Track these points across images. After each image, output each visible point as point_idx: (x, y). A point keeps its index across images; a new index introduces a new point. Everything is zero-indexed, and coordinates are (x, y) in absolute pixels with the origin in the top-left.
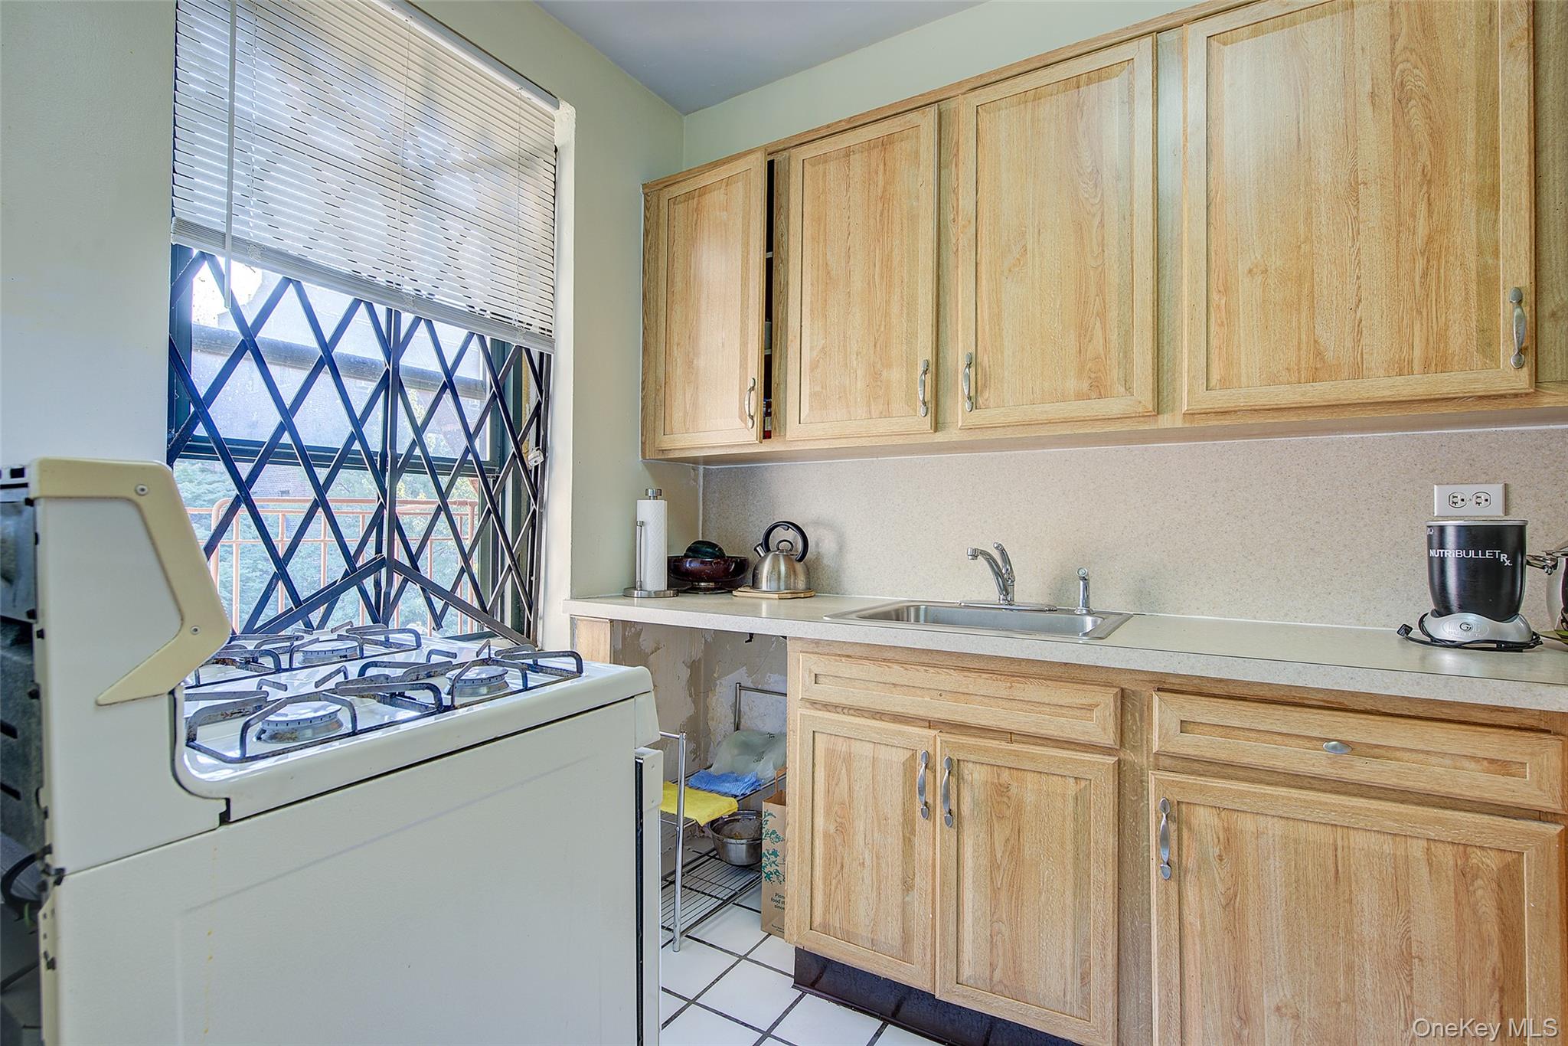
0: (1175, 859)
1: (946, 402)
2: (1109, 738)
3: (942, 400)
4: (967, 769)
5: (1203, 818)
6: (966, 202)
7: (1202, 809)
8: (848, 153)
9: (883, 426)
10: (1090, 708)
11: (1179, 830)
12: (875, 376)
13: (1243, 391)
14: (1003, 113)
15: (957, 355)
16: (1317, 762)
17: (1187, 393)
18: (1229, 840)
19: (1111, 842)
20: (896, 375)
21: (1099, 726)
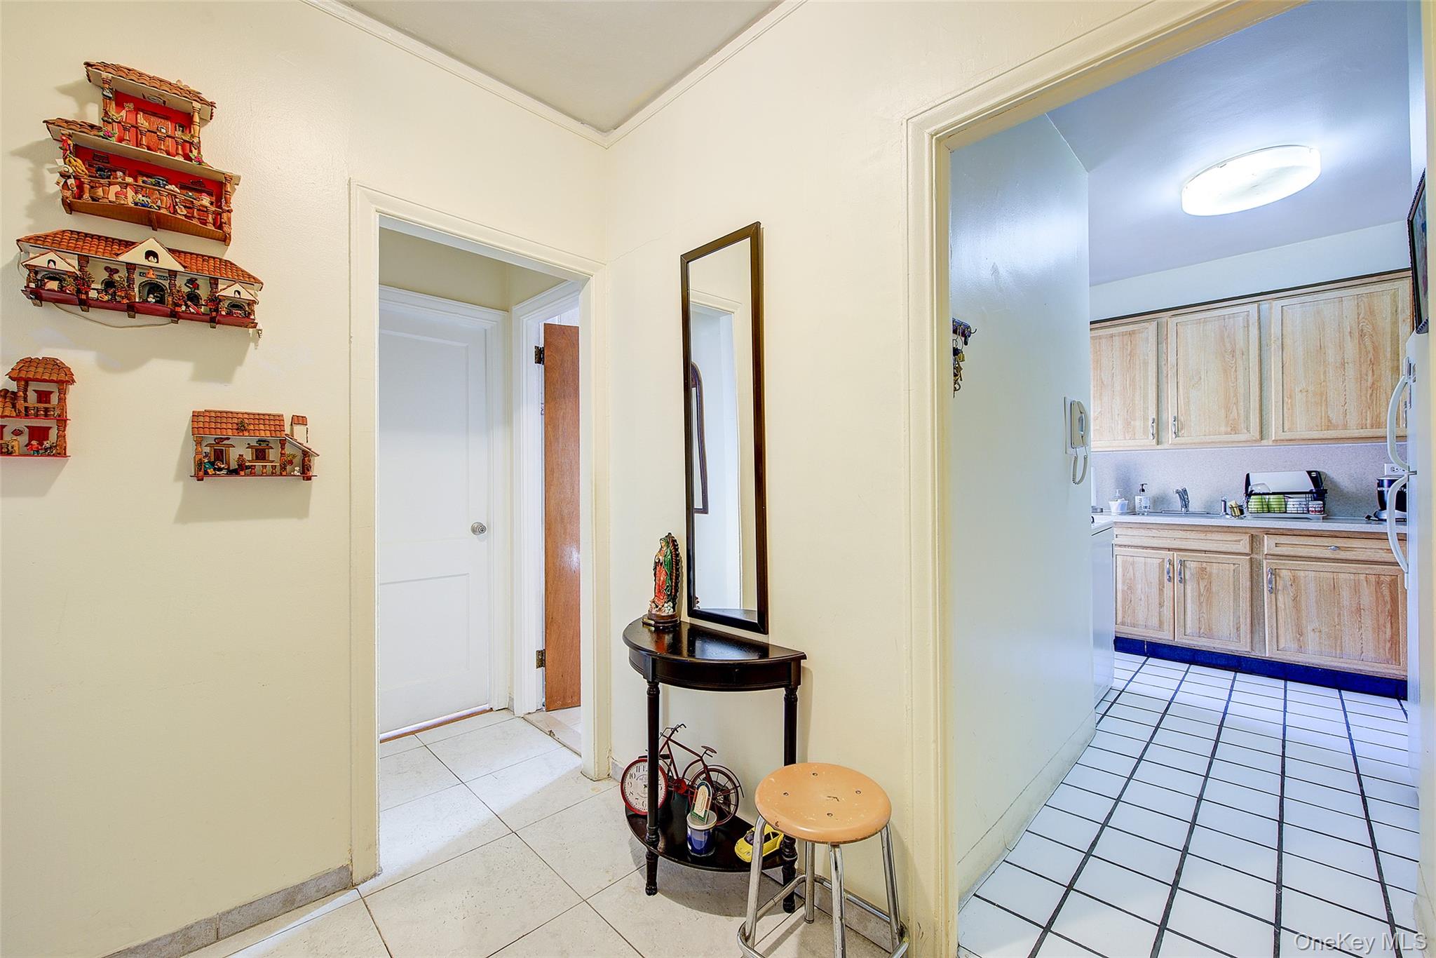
0: (1274, 586)
1: (1163, 434)
2: (1247, 550)
3: (1160, 433)
4: (1188, 564)
5: (1284, 573)
6: (1172, 359)
7: (1284, 571)
8: (1112, 336)
9: (1131, 443)
10: (1239, 541)
11: (1275, 577)
12: (1128, 424)
13: (1298, 433)
14: (1189, 327)
15: (1169, 416)
16: (1328, 553)
17: (1274, 431)
18: (1295, 580)
19: (1248, 583)
20: (1138, 424)
21: (1243, 545)
